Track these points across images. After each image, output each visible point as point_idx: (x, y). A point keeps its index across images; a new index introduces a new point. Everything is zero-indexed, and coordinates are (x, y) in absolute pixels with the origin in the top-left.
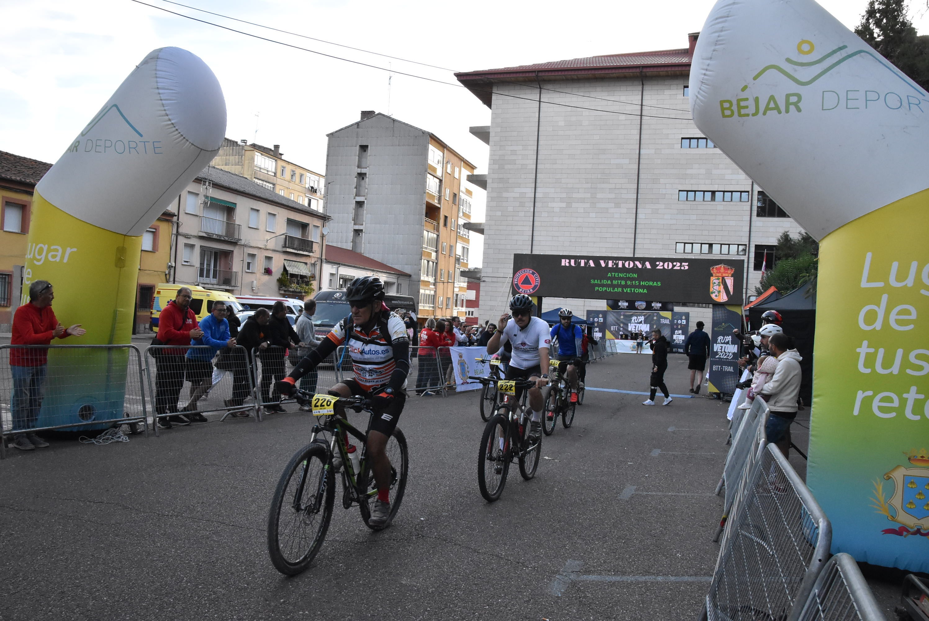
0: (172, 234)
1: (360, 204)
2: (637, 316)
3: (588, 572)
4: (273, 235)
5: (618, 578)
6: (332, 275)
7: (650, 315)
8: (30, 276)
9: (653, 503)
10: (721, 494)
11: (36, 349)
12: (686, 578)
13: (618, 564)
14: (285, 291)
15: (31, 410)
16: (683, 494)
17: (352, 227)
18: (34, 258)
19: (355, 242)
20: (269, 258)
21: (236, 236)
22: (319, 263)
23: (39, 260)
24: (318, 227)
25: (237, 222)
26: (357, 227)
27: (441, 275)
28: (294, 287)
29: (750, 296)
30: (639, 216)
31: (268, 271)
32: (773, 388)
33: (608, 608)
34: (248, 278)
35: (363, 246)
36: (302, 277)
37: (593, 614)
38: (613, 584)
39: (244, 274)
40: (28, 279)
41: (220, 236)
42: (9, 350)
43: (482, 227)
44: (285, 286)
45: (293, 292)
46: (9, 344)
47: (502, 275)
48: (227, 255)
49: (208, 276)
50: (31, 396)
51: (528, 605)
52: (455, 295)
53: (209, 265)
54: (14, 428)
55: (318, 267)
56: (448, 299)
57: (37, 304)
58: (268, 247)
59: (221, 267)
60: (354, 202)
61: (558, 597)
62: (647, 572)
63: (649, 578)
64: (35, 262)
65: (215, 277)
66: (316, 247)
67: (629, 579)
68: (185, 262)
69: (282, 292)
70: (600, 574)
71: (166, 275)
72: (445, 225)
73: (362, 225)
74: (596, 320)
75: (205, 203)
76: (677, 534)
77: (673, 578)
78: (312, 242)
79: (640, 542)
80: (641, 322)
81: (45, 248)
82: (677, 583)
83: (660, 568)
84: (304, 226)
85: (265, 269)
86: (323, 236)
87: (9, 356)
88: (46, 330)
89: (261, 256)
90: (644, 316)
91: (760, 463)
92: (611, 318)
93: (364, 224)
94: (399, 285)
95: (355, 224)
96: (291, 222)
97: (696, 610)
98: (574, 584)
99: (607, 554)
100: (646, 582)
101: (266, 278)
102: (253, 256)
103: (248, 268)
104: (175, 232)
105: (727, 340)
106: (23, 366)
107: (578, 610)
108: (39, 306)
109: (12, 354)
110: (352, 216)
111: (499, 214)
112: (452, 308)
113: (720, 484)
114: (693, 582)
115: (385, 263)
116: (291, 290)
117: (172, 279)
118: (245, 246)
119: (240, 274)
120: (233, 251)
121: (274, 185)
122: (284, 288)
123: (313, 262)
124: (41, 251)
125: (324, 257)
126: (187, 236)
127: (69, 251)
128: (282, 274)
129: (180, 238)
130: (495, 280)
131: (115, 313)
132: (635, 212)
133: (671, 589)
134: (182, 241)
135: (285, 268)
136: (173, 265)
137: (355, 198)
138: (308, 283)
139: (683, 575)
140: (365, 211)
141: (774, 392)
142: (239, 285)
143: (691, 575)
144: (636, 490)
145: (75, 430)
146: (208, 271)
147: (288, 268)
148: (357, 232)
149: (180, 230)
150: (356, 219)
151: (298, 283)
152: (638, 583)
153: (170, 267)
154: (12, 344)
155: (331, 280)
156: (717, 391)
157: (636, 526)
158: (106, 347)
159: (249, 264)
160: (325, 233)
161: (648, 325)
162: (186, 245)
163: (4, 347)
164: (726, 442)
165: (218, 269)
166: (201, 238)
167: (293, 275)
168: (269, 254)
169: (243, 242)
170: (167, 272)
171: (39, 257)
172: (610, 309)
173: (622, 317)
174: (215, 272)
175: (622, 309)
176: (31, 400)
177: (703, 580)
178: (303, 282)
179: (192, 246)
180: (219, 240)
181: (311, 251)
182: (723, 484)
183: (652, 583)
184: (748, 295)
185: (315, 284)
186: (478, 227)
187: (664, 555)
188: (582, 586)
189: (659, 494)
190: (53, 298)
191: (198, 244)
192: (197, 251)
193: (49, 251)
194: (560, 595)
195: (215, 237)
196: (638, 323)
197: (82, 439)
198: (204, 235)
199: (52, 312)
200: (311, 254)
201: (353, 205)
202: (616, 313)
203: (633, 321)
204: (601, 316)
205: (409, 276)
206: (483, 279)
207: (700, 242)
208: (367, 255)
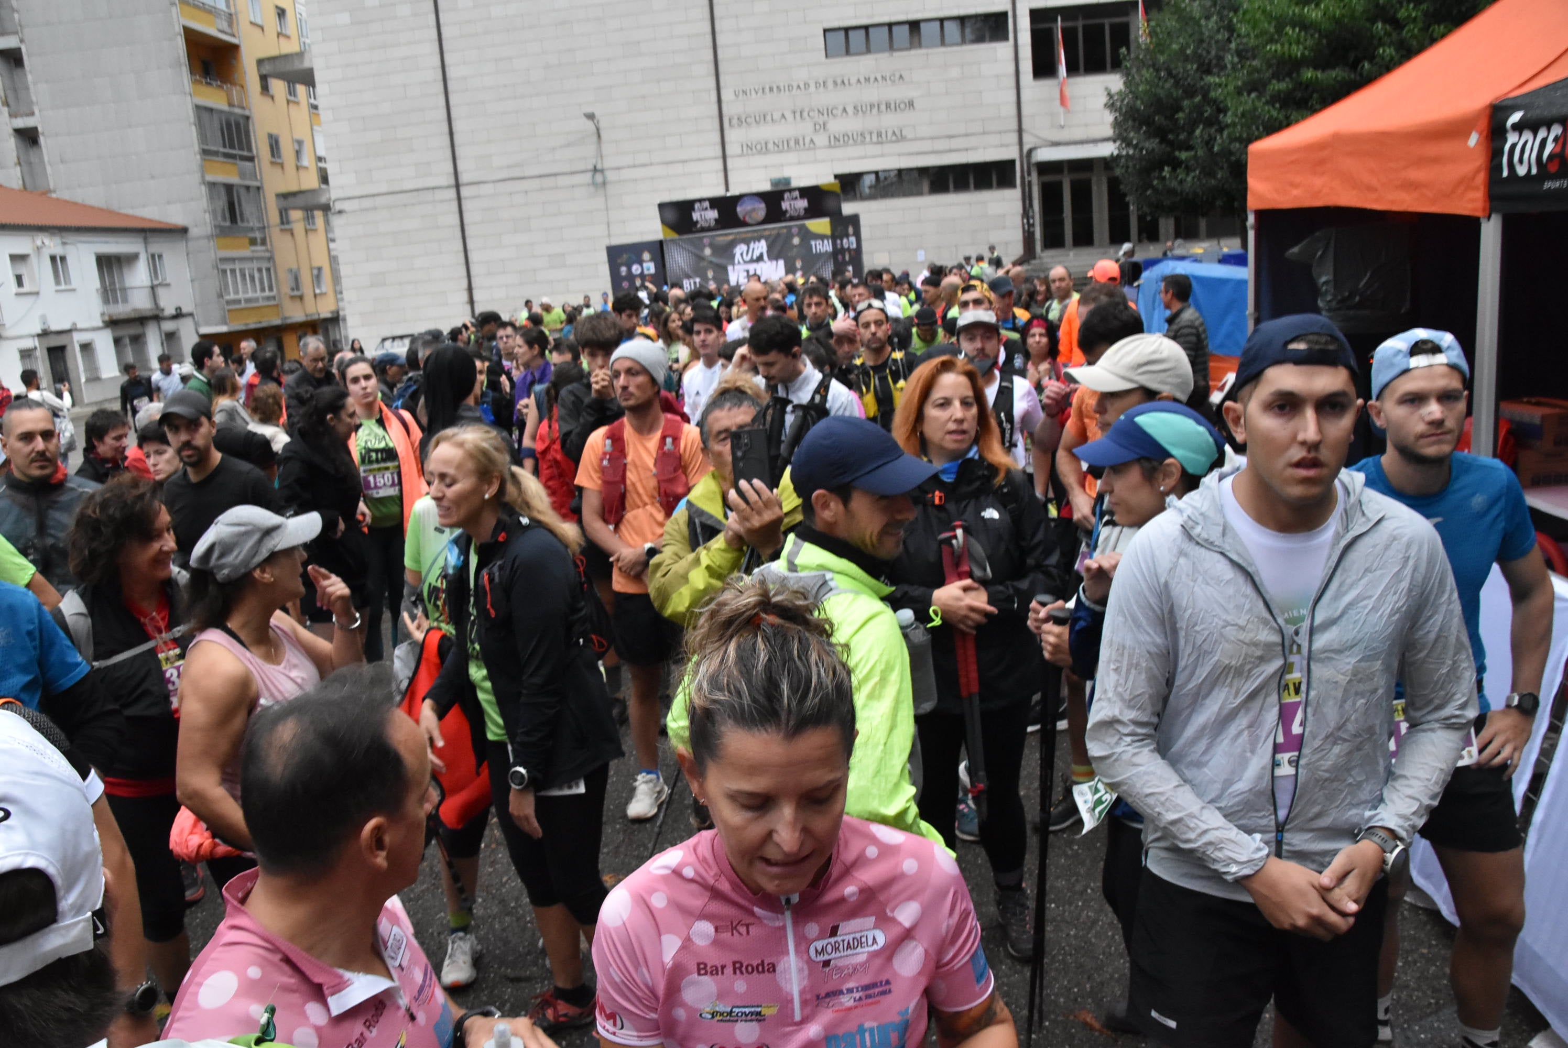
1: (11, 57)
2: (747, 242)
7: (778, 235)
17: (10, 124)
19: (30, 164)
26: (22, 123)
35: (49, 171)
43: (306, 64)
47: (384, 189)
72: (264, 88)
73: (33, 114)
74: (636, 269)
80: (760, 258)
90: (766, 239)
92: (678, 259)
93: (37, 112)
94: (154, 259)
95: (13, 116)
111: (344, 18)
115: (115, 207)
130: (367, 203)
140: (31, 80)
148: (26, 136)
150: (14, 103)
161: (781, 263)
172: (674, 236)
173: (708, 252)
175: (703, 230)
184: (1026, 149)
186: (297, 65)
196: (752, 261)
202: (691, 242)
203: (738, 257)
204: (646, 256)
205: (184, 231)
206: (338, 206)
207: (886, 19)
208: (65, 195)
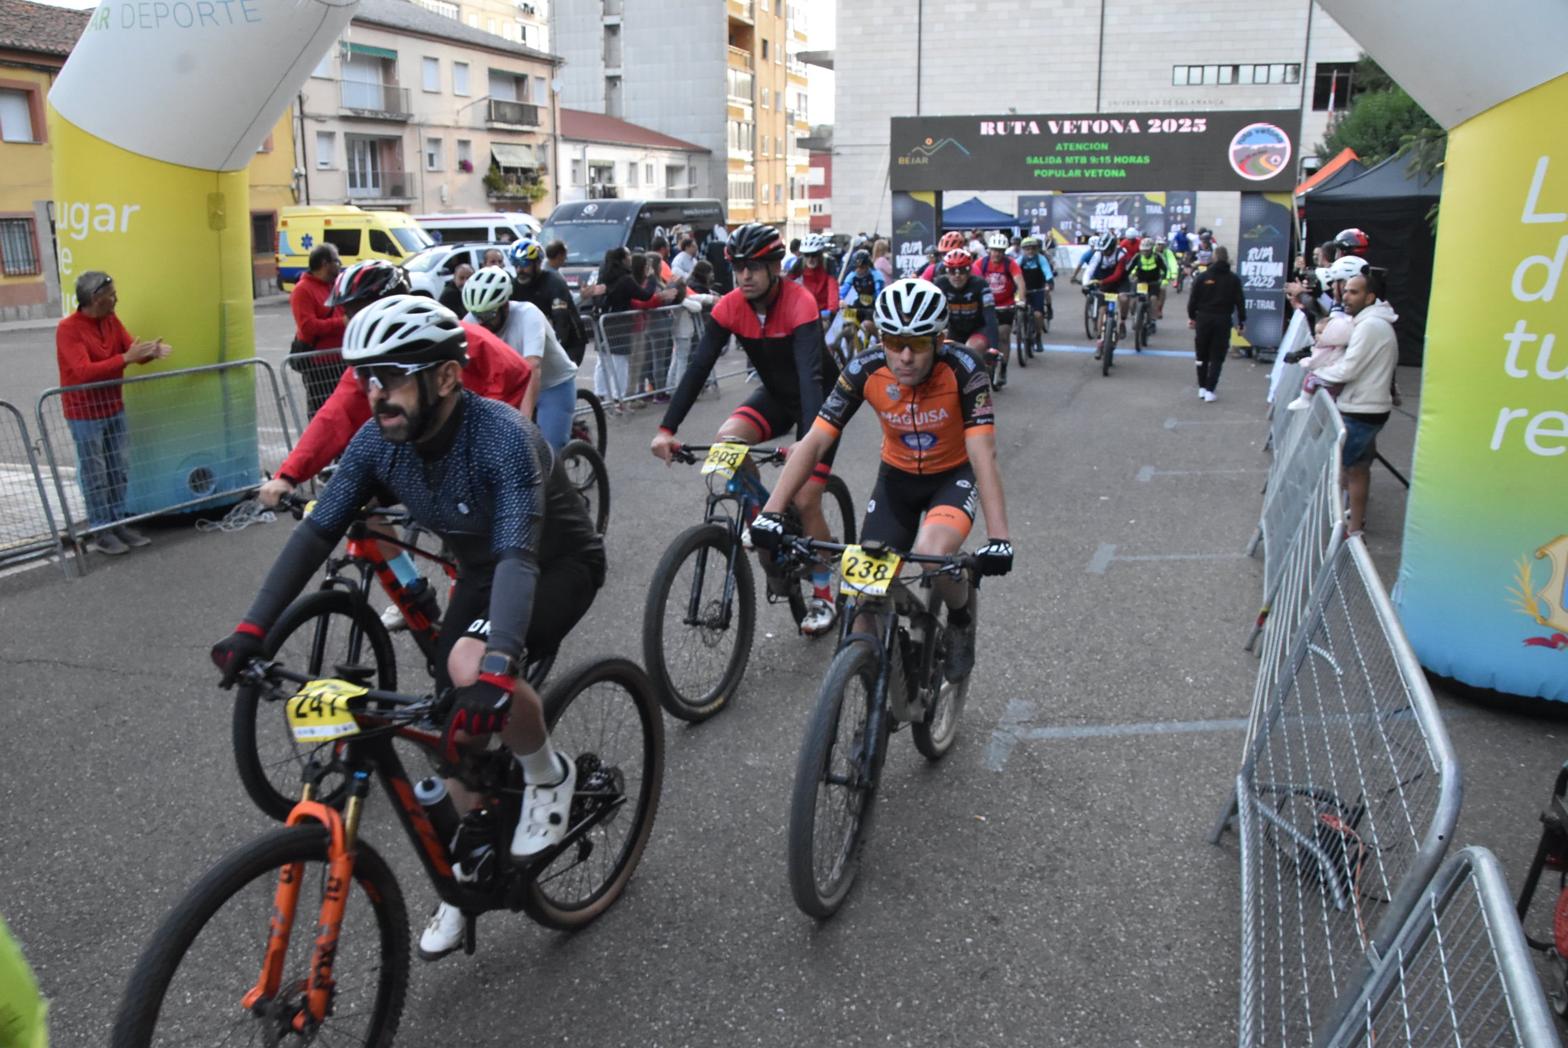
0: (293, 117)
1: (612, 30)
2: (1105, 202)
3: (1043, 722)
4: (467, 102)
5: (1091, 731)
6: (576, 162)
7: (1127, 201)
8: (70, 261)
9: (1145, 577)
10: (1256, 554)
11: (102, 389)
12: (1203, 725)
13: (1091, 704)
14: (498, 198)
15: (113, 491)
16: (1194, 557)
17: (603, 72)
18: (71, 228)
19: (611, 99)
20: (464, 143)
21: (404, 110)
22: (550, 144)
23: (79, 232)
24: (542, 79)
25: (403, 84)
26: (611, 72)
27: (763, 146)
28: (512, 189)
29: (1303, 159)
30: (1108, 20)
31: (465, 167)
32: (1347, 372)
33: (1078, 789)
34: (432, 182)
35: (624, 103)
36: (525, 171)
37: (1055, 804)
38: (1083, 743)
39: (425, 175)
40: (67, 266)
41: (376, 112)
42: (59, 396)
43: (829, 58)
44: (497, 189)
45: (511, 198)
46: (58, 387)
47: (868, 142)
48: (392, 143)
49: (364, 185)
50: (108, 467)
51: (951, 791)
52: (789, 180)
53: (363, 166)
54: (90, 521)
55: (550, 151)
56: (778, 187)
57: (89, 312)
58: (461, 124)
59: (384, 166)
60: (602, 28)
61: (997, 773)
62: (1139, 717)
63: (1142, 728)
64: (73, 235)
65: (375, 184)
66: (543, 116)
67: (1111, 730)
68: (323, 164)
69: (494, 200)
70: (1063, 725)
71: (293, 191)
72: (765, 55)
73: (619, 66)
74: (1034, 212)
75: (344, 56)
76: (1186, 639)
77: (1179, 726)
78: (535, 108)
79: (1126, 657)
80: (1112, 213)
81: (86, 209)
82: (1187, 734)
83: (1159, 708)
84: (519, 80)
85: (460, 163)
86: (553, 95)
87: (61, 408)
88: (113, 354)
89: (450, 141)
90: (1118, 201)
91: (1333, 567)
92: (1061, 207)
93: (623, 64)
94: (691, 170)
95: (607, 66)
96: (495, 75)
97: (1218, 786)
98: (1022, 746)
99: (1074, 684)
100: (1137, 736)
101: (464, 177)
102: (436, 142)
103: (431, 164)
104: (297, 112)
105: (1264, 256)
106: (87, 418)
107: (1030, 796)
108: (94, 315)
109: (67, 402)
110: (600, 52)
111: (858, 30)
112: (786, 203)
113: (1254, 537)
114: (1212, 732)
115: (664, 131)
116: (508, 195)
117: (303, 196)
118: (420, 125)
119: (418, 177)
120: (400, 138)
121: (458, 6)
122: (495, 193)
123: (540, 142)
124: (79, 216)
125: (558, 132)
126: (319, 119)
127: (127, 211)
128: (491, 170)
129: (308, 123)
130: (856, 150)
131: (222, 309)
132: (1099, 13)
133: (1177, 748)
134: (311, 127)
135: (494, 160)
136: (303, 171)
137: (602, 20)
138: (535, 181)
139: (1196, 719)
140: (622, 43)
141: (1348, 377)
142: (418, 194)
143: (1210, 718)
144: (1117, 553)
145: (188, 511)
146: (364, 176)
147: (498, 158)
148: (612, 81)
149: (307, 109)
150: (608, 58)
151: (519, 182)
152: (1125, 738)
153: (298, 176)
154: (63, 384)
155: (574, 171)
156: (1246, 344)
157: (1119, 626)
158: (215, 369)
159: (431, 156)
160: (557, 89)
162: (320, 134)
163: (50, 394)
164: (1263, 447)
165: (379, 170)
166: (345, 119)
167: (508, 170)
168: (465, 136)
169: (416, 119)
170: (294, 186)
171: (77, 227)
172: (1059, 193)
173: (1079, 205)
174: (375, 176)
176: (109, 474)
177: (1228, 727)
178: (526, 179)
179: (330, 135)
180: (374, 120)
181: (535, 123)
182: (1260, 538)
183: (1147, 736)
185: (547, 181)
186: (823, 58)
187: (1166, 682)
188: (1035, 749)
189: (1155, 558)
190: (116, 300)
191: (340, 129)
192: (340, 143)
193: (93, 214)
194: (1000, 770)
195: (367, 114)
196: (1107, 214)
197: (201, 524)
198: (349, 113)
199: (117, 322)
200: (536, 129)
201: (601, 32)
202: (1069, 198)
203: (1098, 211)
204: (1042, 204)
205: (708, 152)
206: (837, 150)
207: (1218, 63)
208: (632, 120)
